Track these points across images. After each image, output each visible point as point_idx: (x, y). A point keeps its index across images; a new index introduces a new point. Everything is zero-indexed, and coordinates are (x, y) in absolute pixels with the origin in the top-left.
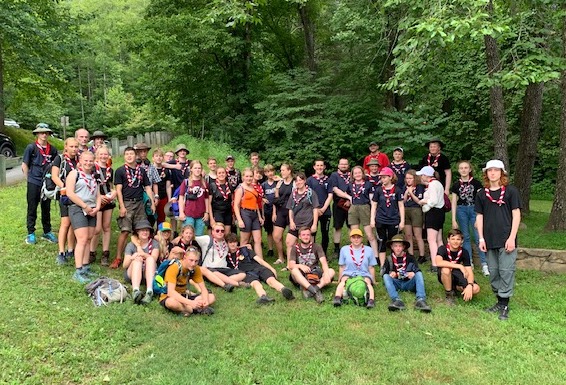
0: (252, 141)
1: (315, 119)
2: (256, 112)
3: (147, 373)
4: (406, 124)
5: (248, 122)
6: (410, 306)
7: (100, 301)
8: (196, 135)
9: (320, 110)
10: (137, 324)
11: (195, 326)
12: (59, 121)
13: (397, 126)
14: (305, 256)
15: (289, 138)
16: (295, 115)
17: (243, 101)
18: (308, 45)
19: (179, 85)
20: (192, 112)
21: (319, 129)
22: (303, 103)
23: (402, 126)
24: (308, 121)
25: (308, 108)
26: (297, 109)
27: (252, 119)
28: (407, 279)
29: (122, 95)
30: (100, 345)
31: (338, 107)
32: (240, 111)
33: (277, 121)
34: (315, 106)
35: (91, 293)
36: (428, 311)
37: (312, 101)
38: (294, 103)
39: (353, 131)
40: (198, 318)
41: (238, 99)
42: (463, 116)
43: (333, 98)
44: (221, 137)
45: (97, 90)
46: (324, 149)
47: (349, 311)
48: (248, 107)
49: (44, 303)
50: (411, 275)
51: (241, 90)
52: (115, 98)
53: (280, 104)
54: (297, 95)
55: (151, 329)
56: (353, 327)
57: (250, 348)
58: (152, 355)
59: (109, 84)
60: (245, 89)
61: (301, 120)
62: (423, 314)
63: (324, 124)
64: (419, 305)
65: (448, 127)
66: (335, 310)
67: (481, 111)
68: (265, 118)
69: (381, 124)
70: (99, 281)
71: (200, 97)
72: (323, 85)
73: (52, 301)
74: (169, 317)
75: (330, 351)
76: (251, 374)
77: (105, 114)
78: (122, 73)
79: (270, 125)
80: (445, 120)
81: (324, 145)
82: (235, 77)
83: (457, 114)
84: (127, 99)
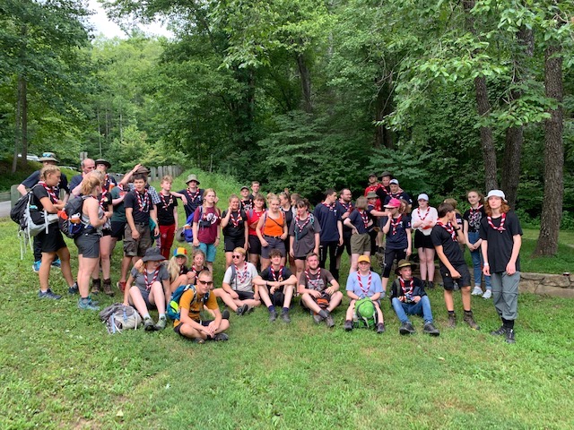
0: (256, 173)
1: (313, 155)
2: (259, 148)
3: (162, 406)
4: (394, 160)
5: (253, 157)
6: (419, 330)
7: (115, 328)
8: (205, 169)
9: (317, 147)
10: (152, 352)
11: (210, 353)
12: (79, 156)
13: (386, 161)
14: (313, 282)
15: (289, 171)
16: (295, 151)
17: (247, 139)
18: (305, 90)
19: (189, 125)
20: (201, 149)
21: (317, 164)
22: (301, 141)
23: (391, 161)
24: (306, 157)
25: (306, 145)
26: (297, 146)
27: (255, 155)
28: (413, 303)
29: (137, 134)
30: (114, 375)
31: (333, 145)
32: (244, 148)
33: (279, 156)
34: (313, 143)
35: (105, 319)
36: (436, 335)
37: (310, 138)
38: (293, 141)
39: (346, 166)
40: (213, 345)
41: (243, 137)
42: (445, 153)
43: (328, 137)
44: (228, 171)
45: (114, 129)
46: (321, 181)
47: (361, 335)
48: (251, 145)
49: (56, 331)
50: (417, 299)
51: (246, 129)
52: (130, 136)
53: (281, 142)
54: (296, 134)
55: (166, 357)
56: (367, 352)
57: (268, 376)
58: (168, 386)
59: (126, 124)
60: (249, 128)
61: (300, 156)
62: (433, 338)
63: (321, 160)
64: (427, 328)
65: (431, 163)
66: (346, 334)
67: (461, 148)
68: (267, 154)
69: (373, 160)
70: (113, 307)
71: (208, 135)
72: (319, 125)
73: (66, 328)
74: (184, 343)
75: (347, 378)
76: (270, 405)
77: (120, 151)
78: (137, 114)
79: (272, 160)
80: (429, 156)
81: (320, 178)
82: (240, 117)
83: (440, 152)
84: (141, 137)
